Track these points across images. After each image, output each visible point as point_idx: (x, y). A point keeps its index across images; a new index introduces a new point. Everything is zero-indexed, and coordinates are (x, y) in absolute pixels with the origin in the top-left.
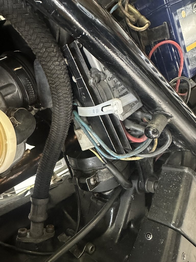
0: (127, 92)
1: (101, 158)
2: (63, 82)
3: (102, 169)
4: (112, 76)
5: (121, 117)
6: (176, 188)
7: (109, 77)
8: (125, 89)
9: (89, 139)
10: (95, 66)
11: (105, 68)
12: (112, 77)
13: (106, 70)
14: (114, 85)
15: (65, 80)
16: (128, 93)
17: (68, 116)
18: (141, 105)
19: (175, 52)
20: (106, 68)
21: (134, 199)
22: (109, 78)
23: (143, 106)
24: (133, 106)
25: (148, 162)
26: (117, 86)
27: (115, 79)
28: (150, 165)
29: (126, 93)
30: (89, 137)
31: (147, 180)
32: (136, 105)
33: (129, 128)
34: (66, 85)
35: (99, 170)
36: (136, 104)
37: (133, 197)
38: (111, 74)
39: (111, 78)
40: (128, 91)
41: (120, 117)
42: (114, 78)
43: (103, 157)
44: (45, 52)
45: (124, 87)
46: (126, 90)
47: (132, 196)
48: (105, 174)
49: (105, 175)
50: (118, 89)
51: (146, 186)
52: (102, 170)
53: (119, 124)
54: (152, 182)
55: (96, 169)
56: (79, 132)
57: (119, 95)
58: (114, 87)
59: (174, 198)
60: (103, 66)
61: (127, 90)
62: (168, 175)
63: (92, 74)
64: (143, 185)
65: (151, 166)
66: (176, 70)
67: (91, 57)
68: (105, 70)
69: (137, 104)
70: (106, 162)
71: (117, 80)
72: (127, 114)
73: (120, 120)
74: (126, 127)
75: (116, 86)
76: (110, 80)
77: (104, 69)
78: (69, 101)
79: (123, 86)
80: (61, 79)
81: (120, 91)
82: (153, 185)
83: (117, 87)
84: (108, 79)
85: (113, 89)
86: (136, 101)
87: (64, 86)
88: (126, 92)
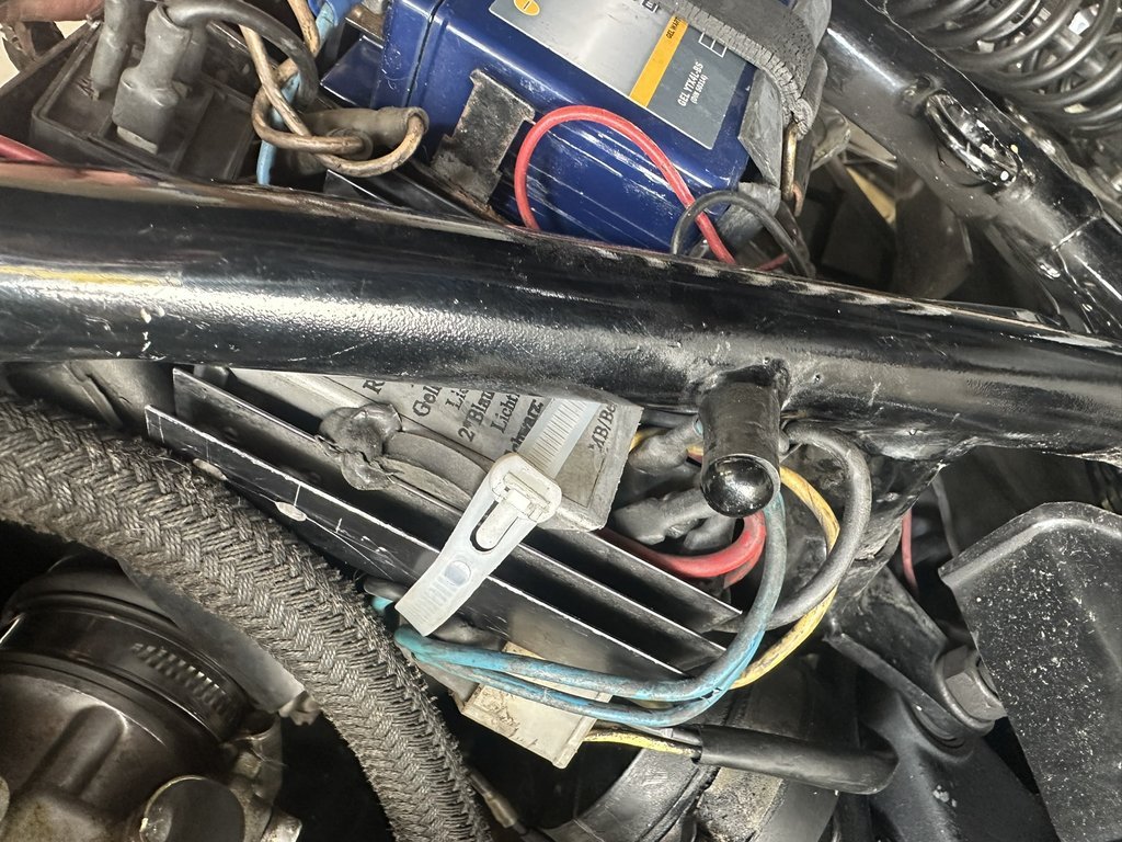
0: (537, 404)
1: (662, 739)
2: (250, 557)
3: (709, 783)
4: (425, 388)
5: (582, 517)
6: (1070, 630)
7: (417, 402)
8: (516, 400)
9: (539, 701)
10: (326, 402)
11: (371, 384)
12: (426, 397)
13: (382, 384)
14: (457, 419)
15: (248, 544)
16: (541, 405)
17: (390, 672)
18: (635, 413)
19: (604, 140)
20: (379, 379)
21: (954, 803)
22: (418, 406)
23: (647, 411)
24: (603, 439)
25: (884, 604)
26: (476, 413)
27: (446, 392)
28: (901, 611)
29: (533, 411)
30: (532, 696)
31: (939, 677)
32: (613, 426)
33: (660, 537)
34: (272, 557)
35: (700, 794)
36: (610, 421)
37: (944, 797)
38: (415, 385)
39: (428, 401)
40: (535, 398)
41: (578, 519)
42: (439, 390)
43: (667, 734)
44: (73, 496)
45: (509, 397)
46: (524, 401)
47: (937, 795)
48: (739, 793)
49: (743, 800)
50: (488, 420)
51: (954, 707)
52: (711, 789)
53: (604, 548)
54: (963, 675)
55: (688, 801)
56: (487, 703)
57: (512, 439)
58: (466, 424)
59: (1098, 679)
60: (357, 382)
61: (531, 398)
62: (992, 598)
63: (333, 442)
64: (942, 715)
65: (908, 609)
66: (662, 197)
67: (287, 382)
68: (378, 391)
69: (615, 420)
70: (695, 741)
71: (457, 390)
72: (600, 486)
73: (596, 532)
74: (644, 538)
75: (469, 415)
76: (425, 410)
77: (369, 387)
78: (335, 612)
79: (500, 397)
80: (228, 550)
81: (500, 422)
82: (979, 683)
83: (478, 417)
84: (416, 411)
85: (466, 432)
86: (605, 412)
87: (267, 569)
88: (533, 406)
